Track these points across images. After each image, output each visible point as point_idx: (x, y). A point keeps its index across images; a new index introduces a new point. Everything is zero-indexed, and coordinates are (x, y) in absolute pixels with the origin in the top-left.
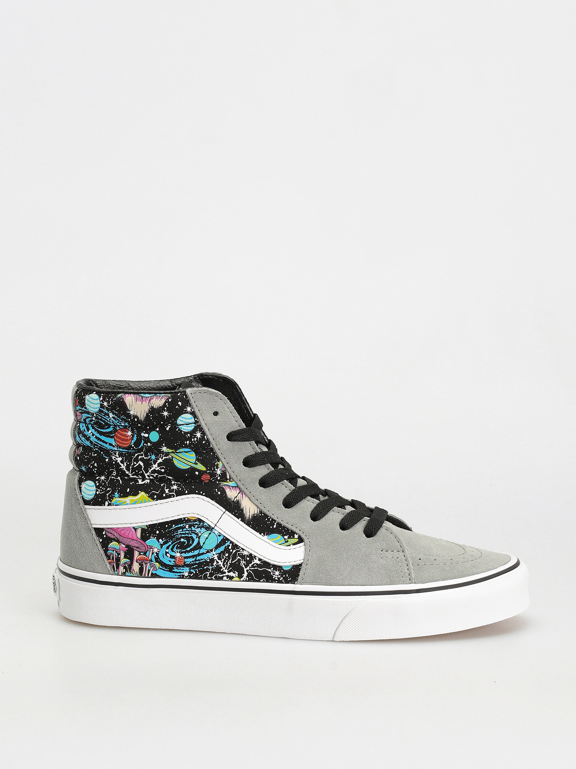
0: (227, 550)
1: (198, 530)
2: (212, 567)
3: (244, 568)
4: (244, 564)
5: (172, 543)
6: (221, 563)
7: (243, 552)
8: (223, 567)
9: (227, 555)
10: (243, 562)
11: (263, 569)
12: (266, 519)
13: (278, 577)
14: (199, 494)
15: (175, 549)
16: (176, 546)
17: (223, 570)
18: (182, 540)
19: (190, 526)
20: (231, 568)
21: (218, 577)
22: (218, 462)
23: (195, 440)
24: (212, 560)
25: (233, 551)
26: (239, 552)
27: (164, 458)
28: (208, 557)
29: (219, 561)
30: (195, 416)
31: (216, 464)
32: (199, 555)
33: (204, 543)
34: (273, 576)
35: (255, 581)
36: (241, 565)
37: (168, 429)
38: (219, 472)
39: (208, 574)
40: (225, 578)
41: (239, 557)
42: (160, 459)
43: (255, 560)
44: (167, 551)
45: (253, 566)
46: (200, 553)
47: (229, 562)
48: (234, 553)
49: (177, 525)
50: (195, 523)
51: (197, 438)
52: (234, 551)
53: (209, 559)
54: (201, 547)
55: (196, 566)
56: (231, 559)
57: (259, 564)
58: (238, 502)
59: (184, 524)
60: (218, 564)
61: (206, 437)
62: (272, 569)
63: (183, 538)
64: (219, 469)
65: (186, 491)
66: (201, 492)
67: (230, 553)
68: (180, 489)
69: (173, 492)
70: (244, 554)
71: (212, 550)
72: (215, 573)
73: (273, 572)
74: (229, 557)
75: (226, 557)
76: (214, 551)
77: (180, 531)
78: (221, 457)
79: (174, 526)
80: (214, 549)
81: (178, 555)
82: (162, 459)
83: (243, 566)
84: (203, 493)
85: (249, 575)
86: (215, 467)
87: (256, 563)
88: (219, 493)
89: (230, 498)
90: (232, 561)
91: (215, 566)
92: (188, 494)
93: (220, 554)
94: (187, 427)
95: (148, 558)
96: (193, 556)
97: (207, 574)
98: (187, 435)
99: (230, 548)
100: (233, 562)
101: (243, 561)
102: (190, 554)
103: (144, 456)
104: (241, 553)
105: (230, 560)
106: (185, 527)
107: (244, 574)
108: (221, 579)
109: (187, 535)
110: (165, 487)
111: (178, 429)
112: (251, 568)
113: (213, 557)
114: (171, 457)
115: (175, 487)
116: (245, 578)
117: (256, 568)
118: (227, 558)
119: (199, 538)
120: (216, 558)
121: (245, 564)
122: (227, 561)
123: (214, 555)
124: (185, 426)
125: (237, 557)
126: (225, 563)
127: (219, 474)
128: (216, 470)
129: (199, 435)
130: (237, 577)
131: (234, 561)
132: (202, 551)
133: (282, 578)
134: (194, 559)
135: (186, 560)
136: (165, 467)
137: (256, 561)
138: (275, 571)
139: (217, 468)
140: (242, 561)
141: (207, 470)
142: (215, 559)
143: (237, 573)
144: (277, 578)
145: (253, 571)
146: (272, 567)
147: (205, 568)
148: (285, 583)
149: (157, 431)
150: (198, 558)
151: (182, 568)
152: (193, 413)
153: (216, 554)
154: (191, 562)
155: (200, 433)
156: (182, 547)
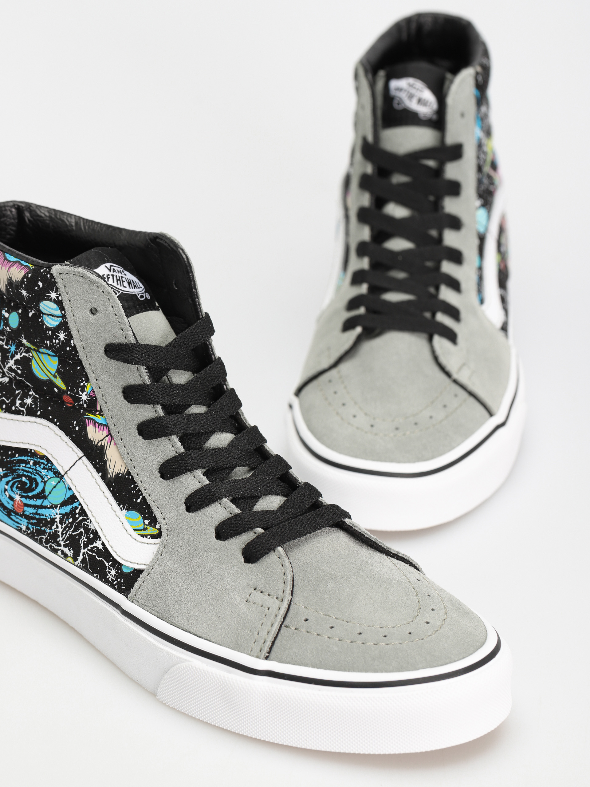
0: (72, 513)
1: (44, 472)
2: (50, 531)
3: (82, 548)
4: (84, 541)
5: (13, 479)
6: (60, 529)
7: (90, 523)
8: (61, 535)
9: (71, 520)
10: (83, 539)
11: (100, 559)
12: (132, 486)
13: (113, 578)
14: (52, 421)
15: (14, 489)
16: (16, 484)
17: (60, 541)
18: (24, 479)
19: (35, 463)
20: (68, 542)
22: (86, 382)
23: (57, 343)
24: (53, 521)
25: (79, 517)
26: (86, 522)
27: (24, 354)
28: (49, 515)
29: (60, 526)
30: (62, 308)
31: (82, 384)
32: (42, 507)
33: (50, 493)
35: (88, 572)
36: (80, 542)
37: (30, 315)
38: (84, 397)
39: (44, 538)
40: (59, 553)
41: (82, 530)
42: (19, 354)
43: (98, 541)
44: (7, 487)
45: (92, 550)
46: (43, 505)
47: (70, 532)
48: (80, 520)
49: (20, 456)
50: (41, 461)
51: (59, 340)
52: (81, 518)
53: (50, 518)
54: (45, 497)
56: (73, 529)
57: (100, 549)
58: (102, 447)
59: (29, 458)
60: (57, 529)
61: (72, 342)
62: (110, 563)
63: (25, 476)
64: (85, 393)
65: (39, 412)
66: (55, 420)
67: (75, 519)
68: (33, 406)
69: (24, 408)
70: (89, 527)
71: (56, 506)
72: (51, 541)
73: (109, 569)
74: (71, 523)
76: (58, 508)
78: (90, 375)
79: (17, 455)
80: (59, 506)
81: (17, 498)
82: (21, 354)
83: (82, 545)
84: (57, 422)
85: (84, 561)
86: (80, 389)
87: (98, 546)
88: (77, 428)
89: (92, 440)
90: (73, 532)
91: (54, 531)
93: (63, 515)
94: (52, 319)
96: (35, 507)
98: (49, 332)
99: (77, 511)
100: (73, 534)
101: (85, 538)
102: (32, 502)
103: (4, 343)
104: (87, 525)
105: (71, 530)
106: (29, 463)
107: (79, 556)
108: (55, 551)
109: (29, 474)
110: (19, 397)
111: (41, 320)
112: (88, 552)
113: (55, 517)
114: (31, 356)
115: (29, 401)
116: (79, 563)
117: (94, 554)
118: (69, 525)
119: (45, 483)
120: (58, 520)
121: (85, 543)
122: (67, 529)
123: (57, 514)
124: (50, 318)
125: (81, 529)
126: (65, 531)
127: (85, 400)
128: (80, 393)
129: (62, 336)
130: (71, 557)
131: (75, 533)
132: (46, 503)
133: (116, 582)
134: (34, 511)
135: (26, 508)
136: (21, 368)
137: (99, 544)
138: (112, 568)
139: (83, 391)
140: (84, 536)
141: (68, 390)
142: (56, 520)
143: (72, 552)
144: (111, 579)
147: (43, 528)
149: (19, 314)
150: (40, 511)
151: (20, 518)
152: (59, 303)
153: (60, 514)
154: (30, 514)
155: (65, 334)
156: (24, 489)
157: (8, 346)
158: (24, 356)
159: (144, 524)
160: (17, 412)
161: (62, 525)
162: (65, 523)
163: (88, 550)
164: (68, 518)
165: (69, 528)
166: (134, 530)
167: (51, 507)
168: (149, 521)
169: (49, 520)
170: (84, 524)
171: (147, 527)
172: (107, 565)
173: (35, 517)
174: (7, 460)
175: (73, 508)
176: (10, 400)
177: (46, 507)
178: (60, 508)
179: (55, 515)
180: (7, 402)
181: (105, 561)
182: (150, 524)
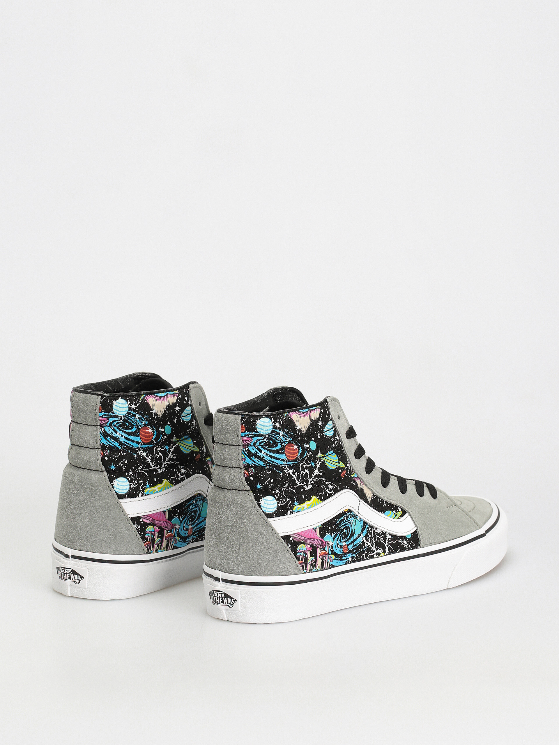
0: (368, 532)
2: (365, 549)
3: (384, 544)
5: (340, 535)
6: (369, 544)
8: (372, 546)
9: (370, 536)
13: (407, 545)
16: (342, 536)
17: (373, 549)
21: (371, 556)
29: (368, 542)
34: (404, 546)
35: (394, 553)
41: (377, 536)
43: (387, 536)
55: (355, 550)
56: (374, 539)
60: (368, 545)
62: (401, 539)
69: (332, 491)
71: (360, 535)
73: (403, 542)
74: (371, 537)
75: (370, 538)
76: (361, 535)
77: (342, 524)
79: (338, 519)
80: (361, 533)
81: (343, 544)
83: (383, 543)
85: (390, 549)
90: (375, 540)
91: (367, 548)
92: (341, 490)
93: (365, 536)
94: (329, 432)
95: (327, 552)
97: (364, 555)
99: (369, 529)
100: (376, 541)
101: (381, 538)
105: (374, 540)
106: (344, 519)
107: (386, 549)
108: (372, 557)
109: (346, 526)
112: (388, 543)
113: (363, 540)
117: (391, 542)
120: (365, 541)
121: (384, 540)
122: (372, 541)
126: (372, 543)
130: (383, 552)
132: (356, 537)
133: (410, 545)
134: (352, 546)
136: (322, 471)
142: (364, 541)
143: (382, 549)
144: (407, 546)
145: (391, 544)
146: (400, 538)
147: (361, 550)
148: (413, 549)
150: (355, 543)
151: (347, 555)
153: (364, 537)
154: (351, 548)
157: (310, 465)
158: (320, 463)
159: (394, 513)
160: (330, 496)
161: (368, 541)
162: (369, 539)
163: (388, 542)
164: (368, 536)
165: (372, 540)
166: (394, 518)
167: (358, 537)
168: (395, 510)
169: (361, 544)
170: (376, 533)
171: (396, 514)
172: (401, 542)
173: (354, 548)
174: (334, 526)
175: (367, 529)
176: (323, 492)
177: (356, 539)
178: (362, 534)
179: (362, 540)
180: (323, 494)
181: (398, 541)
182: (396, 512)
